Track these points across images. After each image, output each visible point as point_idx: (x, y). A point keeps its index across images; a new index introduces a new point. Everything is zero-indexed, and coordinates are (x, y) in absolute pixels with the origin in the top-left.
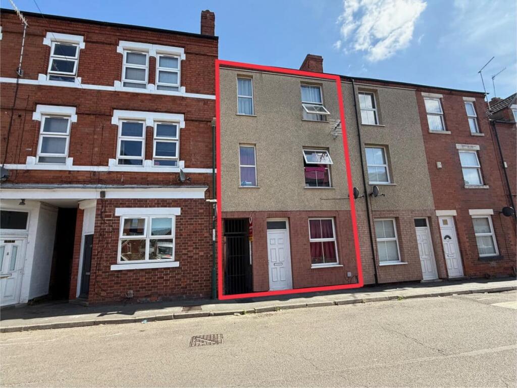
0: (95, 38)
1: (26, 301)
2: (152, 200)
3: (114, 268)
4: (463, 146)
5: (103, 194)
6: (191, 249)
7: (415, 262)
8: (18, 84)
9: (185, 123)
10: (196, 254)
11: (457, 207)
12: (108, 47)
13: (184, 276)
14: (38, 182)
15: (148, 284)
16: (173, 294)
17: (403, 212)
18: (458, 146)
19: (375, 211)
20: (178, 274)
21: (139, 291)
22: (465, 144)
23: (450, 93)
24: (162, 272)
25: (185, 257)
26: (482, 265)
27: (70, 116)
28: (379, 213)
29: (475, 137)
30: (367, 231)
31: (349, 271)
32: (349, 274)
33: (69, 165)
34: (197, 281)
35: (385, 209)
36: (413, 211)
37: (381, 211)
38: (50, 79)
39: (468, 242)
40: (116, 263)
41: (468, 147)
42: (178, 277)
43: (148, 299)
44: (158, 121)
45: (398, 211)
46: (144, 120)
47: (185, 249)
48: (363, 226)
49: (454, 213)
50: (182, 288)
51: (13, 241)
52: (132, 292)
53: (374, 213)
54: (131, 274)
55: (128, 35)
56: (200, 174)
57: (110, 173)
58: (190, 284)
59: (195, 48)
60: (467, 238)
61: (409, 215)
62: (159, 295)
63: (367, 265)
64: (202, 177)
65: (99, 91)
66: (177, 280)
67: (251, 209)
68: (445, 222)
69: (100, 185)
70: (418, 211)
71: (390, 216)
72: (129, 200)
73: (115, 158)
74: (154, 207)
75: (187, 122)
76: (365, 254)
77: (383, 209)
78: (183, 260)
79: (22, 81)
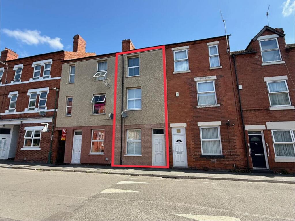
0: (26, 63)
1: (7, 159)
2: (35, 124)
3: (22, 149)
4: (200, 79)
5: (22, 122)
6: (45, 143)
7: (148, 155)
8: (6, 86)
9: (49, 91)
10: (46, 145)
11: (188, 121)
12: (29, 66)
13: (41, 154)
14: (7, 119)
15: (31, 156)
16: (38, 161)
17: (145, 126)
18: (196, 79)
19: (127, 125)
20: (40, 153)
21: (28, 158)
22: (203, 76)
23: (195, 43)
24: (35, 151)
25: (43, 146)
26: (202, 161)
27: (17, 94)
28: (129, 126)
29: (212, 71)
30: (120, 137)
31: (107, 157)
32: (107, 159)
33: (15, 113)
34: (45, 156)
35: (133, 124)
36: (152, 124)
37: (130, 125)
38: (15, 82)
39: (193, 144)
40: (23, 147)
41: (206, 78)
42: (40, 154)
43: (30, 161)
44: (41, 92)
45: (141, 125)
46: (36, 92)
47: (43, 143)
48: (119, 133)
49: (185, 125)
50: (41, 158)
51: (5, 138)
52: (25, 158)
53: (126, 126)
54: (26, 151)
55: (35, 59)
56: (52, 112)
57: (25, 114)
58: (43, 157)
59: (56, 58)
60: (192, 142)
61: (148, 127)
62: (33, 160)
63: (118, 155)
64: (52, 113)
65: (25, 84)
66: (39, 155)
67: (67, 126)
68: (178, 131)
69: (22, 119)
70: (155, 124)
71: (136, 128)
72: (28, 124)
73: (27, 108)
74: (36, 126)
75: (50, 90)
76: (117, 149)
77: (132, 124)
78: (42, 147)
79: (7, 85)
